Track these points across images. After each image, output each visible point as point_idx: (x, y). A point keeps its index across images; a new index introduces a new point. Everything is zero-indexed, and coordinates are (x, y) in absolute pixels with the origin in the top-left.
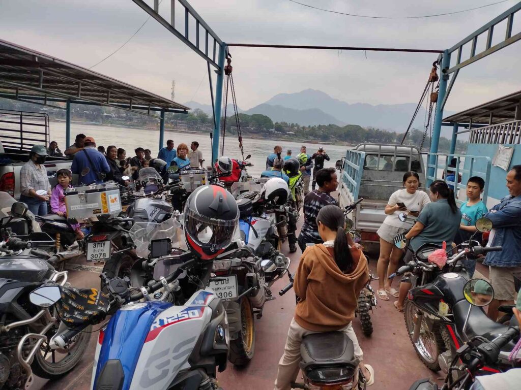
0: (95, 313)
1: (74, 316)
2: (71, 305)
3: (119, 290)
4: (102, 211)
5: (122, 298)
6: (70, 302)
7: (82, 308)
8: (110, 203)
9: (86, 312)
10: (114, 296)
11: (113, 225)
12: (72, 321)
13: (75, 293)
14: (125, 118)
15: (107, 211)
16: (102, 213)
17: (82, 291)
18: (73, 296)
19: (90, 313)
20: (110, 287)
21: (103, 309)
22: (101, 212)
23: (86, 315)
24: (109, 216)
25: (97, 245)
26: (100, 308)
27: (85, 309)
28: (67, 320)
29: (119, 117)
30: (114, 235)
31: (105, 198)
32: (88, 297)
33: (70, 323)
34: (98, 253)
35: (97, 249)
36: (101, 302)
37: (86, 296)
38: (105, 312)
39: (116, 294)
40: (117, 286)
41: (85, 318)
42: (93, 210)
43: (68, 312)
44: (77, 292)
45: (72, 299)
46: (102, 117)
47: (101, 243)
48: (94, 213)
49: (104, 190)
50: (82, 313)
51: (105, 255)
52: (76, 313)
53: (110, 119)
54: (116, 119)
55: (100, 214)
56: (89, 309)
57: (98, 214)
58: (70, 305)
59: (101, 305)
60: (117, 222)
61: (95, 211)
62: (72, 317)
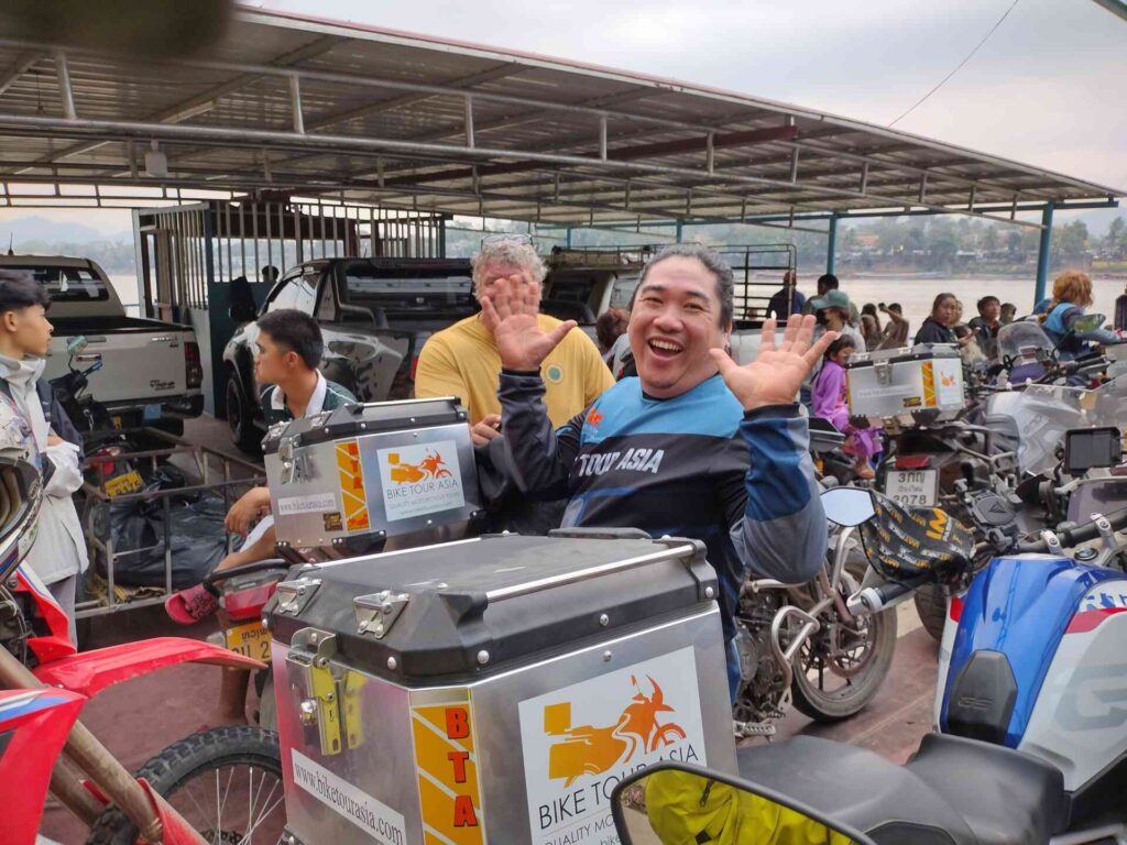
0: (944, 556)
1: (900, 556)
2: (894, 534)
3: (994, 518)
4: (923, 401)
5: (1006, 535)
6: (892, 526)
7: (916, 544)
8: (941, 387)
9: (924, 552)
10: (984, 529)
11: (944, 437)
12: (895, 564)
13: (900, 510)
14: (1006, 256)
15: (934, 402)
16: (923, 407)
17: (914, 511)
18: (898, 517)
19: (933, 554)
20: (975, 511)
21: (961, 552)
22: (919, 404)
23: (924, 558)
24: (937, 412)
25: (906, 477)
26: (953, 548)
27: (923, 546)
28: (886, 561)
29: (993, 255)
30: (943, 461)
31: (931, 374)
32: (928, 524)
33: (891, 567)
34: (908, 494)
35: (905, 484)
36: (955, 538)
37: (923, 522)
38: (966, 557)
39: (989, 525)
40: (991, 510)
41: (923, 564)
42: (905, 400)
43: (889, 546)
44: (906, 510)
45: (895, 521)
46: (952, 260)
47: (916, 472)
48: (905, 406)
49: (930, 356)
50: (915, 553)
51: (923, 498)
52: (903, 551)
53: (970, 262)
54: (986, 260)
55: (919, 409)
56: (930, 549)
57: (914, 409)
58: (891, 533)
59: (955, 543)
60: (951, 432)
61: (909, 402)
62: (894, 557)
